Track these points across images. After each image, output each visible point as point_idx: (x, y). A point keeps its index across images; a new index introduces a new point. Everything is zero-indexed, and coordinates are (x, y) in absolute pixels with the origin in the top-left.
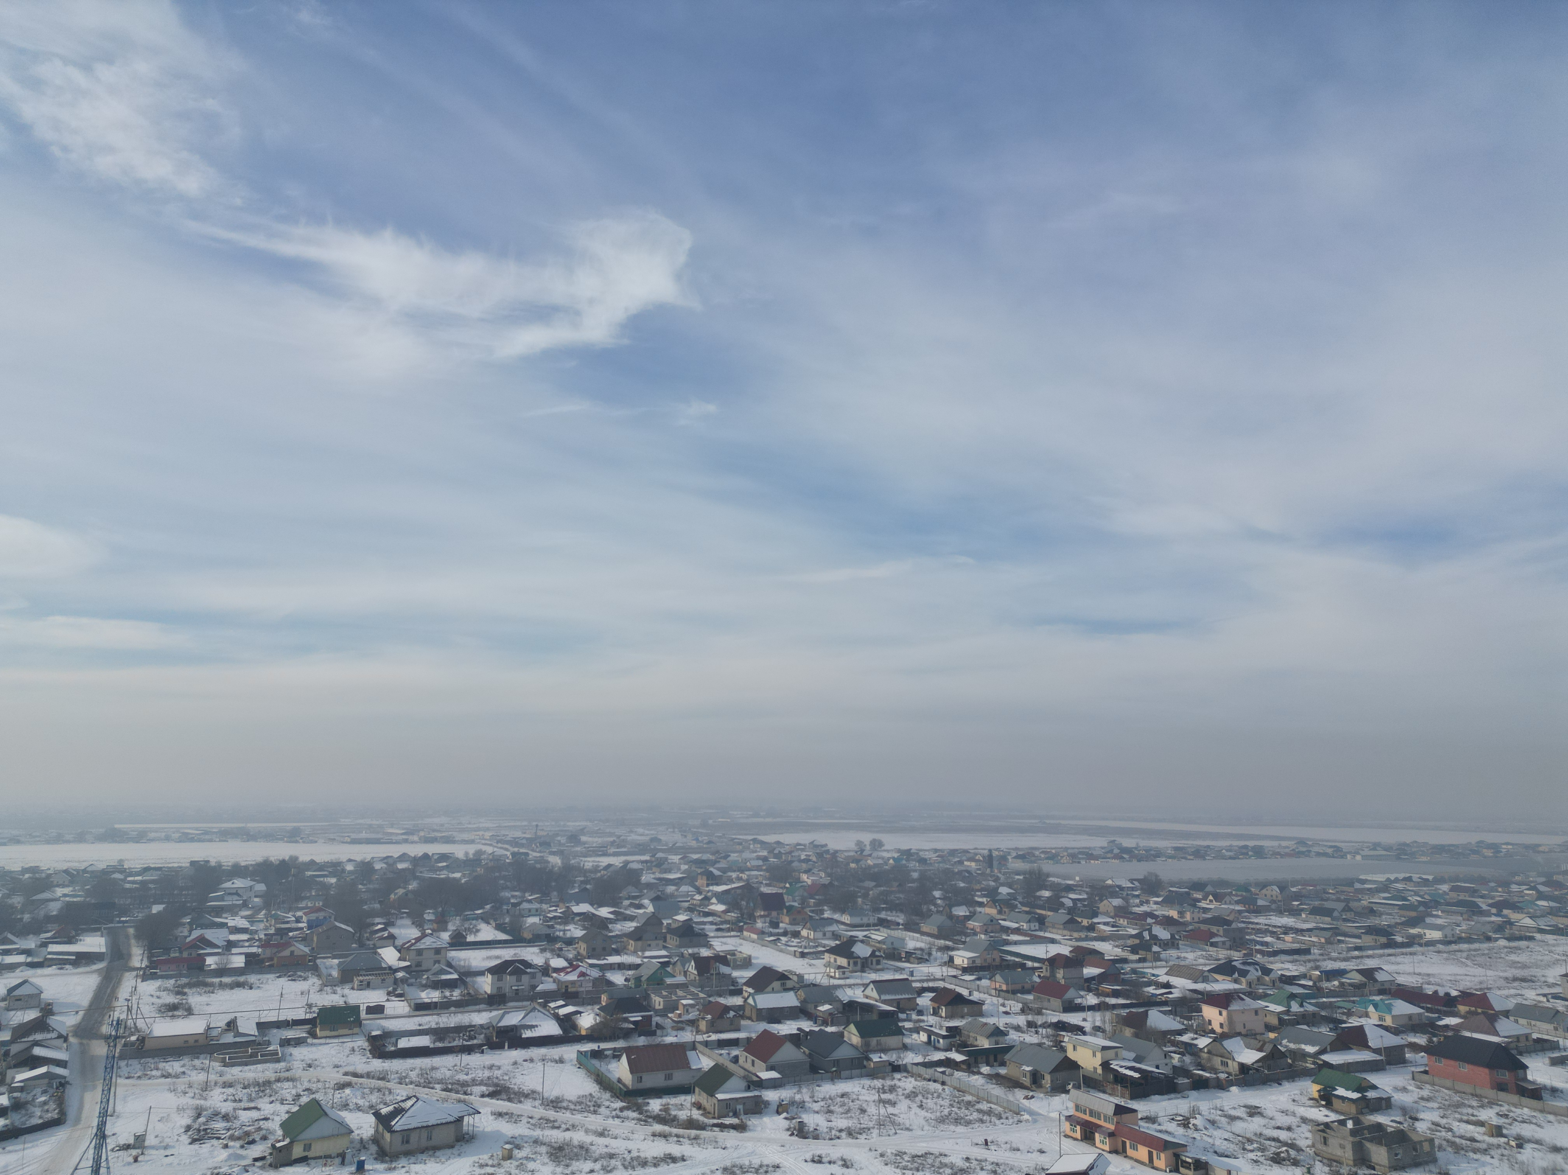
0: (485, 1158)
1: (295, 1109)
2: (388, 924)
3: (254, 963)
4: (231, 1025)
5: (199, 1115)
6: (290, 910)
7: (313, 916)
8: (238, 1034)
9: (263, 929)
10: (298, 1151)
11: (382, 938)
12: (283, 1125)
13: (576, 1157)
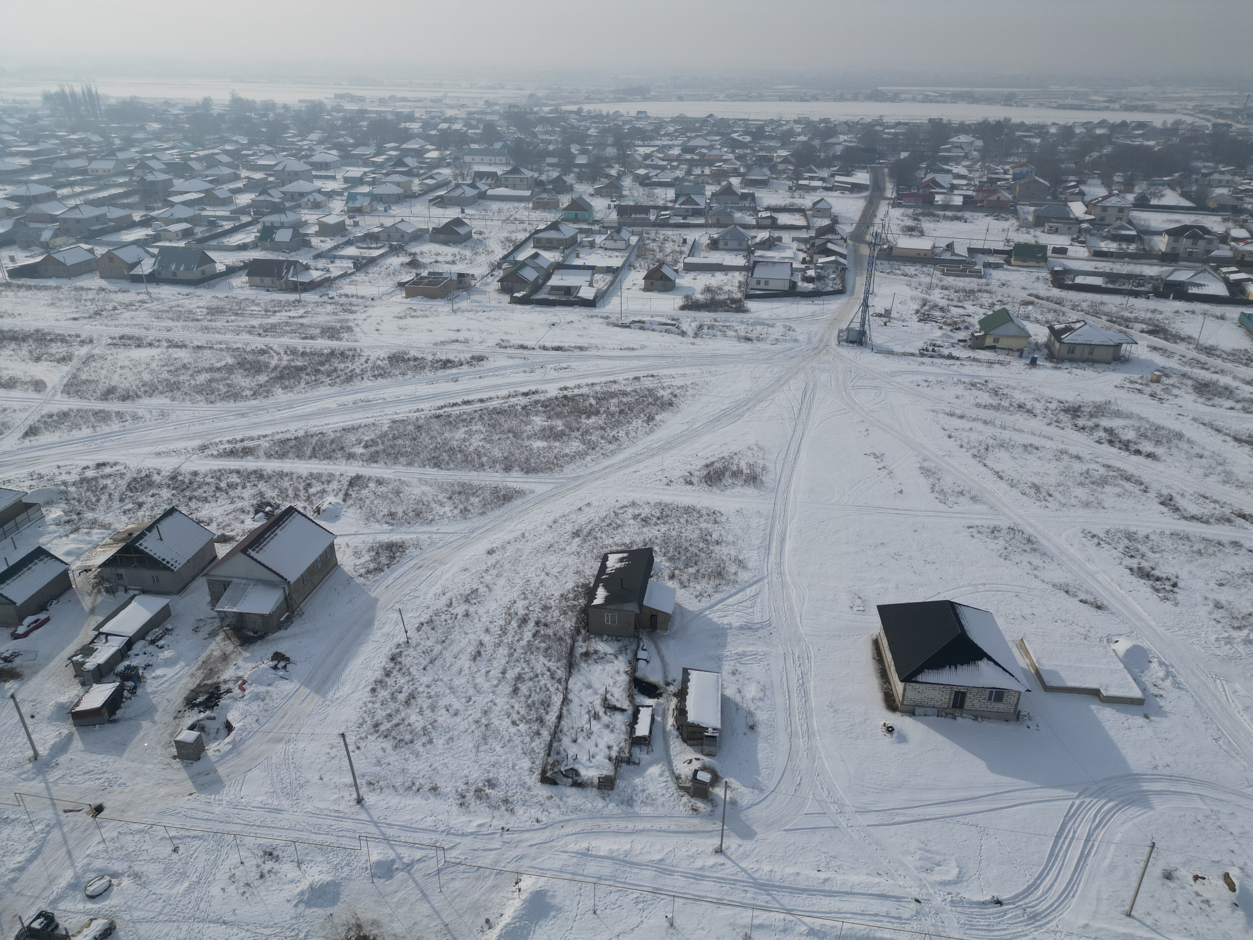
0: (1135, 377)
1: (990, 313)
2: (1080, 182)
3: (969, 203)
4: (950, 247)
5: (925, 305)
6: (1000, 163)
7: (1018, 170)
8: (954, 254)
9: (978, 177)
10: (989, 341)
11: (1073, 194)
12: (981, 322)
13: (1220, 395)
